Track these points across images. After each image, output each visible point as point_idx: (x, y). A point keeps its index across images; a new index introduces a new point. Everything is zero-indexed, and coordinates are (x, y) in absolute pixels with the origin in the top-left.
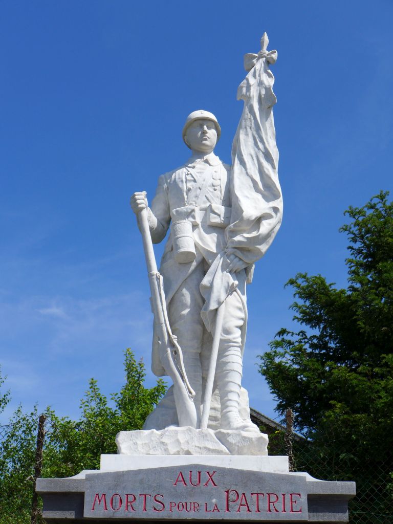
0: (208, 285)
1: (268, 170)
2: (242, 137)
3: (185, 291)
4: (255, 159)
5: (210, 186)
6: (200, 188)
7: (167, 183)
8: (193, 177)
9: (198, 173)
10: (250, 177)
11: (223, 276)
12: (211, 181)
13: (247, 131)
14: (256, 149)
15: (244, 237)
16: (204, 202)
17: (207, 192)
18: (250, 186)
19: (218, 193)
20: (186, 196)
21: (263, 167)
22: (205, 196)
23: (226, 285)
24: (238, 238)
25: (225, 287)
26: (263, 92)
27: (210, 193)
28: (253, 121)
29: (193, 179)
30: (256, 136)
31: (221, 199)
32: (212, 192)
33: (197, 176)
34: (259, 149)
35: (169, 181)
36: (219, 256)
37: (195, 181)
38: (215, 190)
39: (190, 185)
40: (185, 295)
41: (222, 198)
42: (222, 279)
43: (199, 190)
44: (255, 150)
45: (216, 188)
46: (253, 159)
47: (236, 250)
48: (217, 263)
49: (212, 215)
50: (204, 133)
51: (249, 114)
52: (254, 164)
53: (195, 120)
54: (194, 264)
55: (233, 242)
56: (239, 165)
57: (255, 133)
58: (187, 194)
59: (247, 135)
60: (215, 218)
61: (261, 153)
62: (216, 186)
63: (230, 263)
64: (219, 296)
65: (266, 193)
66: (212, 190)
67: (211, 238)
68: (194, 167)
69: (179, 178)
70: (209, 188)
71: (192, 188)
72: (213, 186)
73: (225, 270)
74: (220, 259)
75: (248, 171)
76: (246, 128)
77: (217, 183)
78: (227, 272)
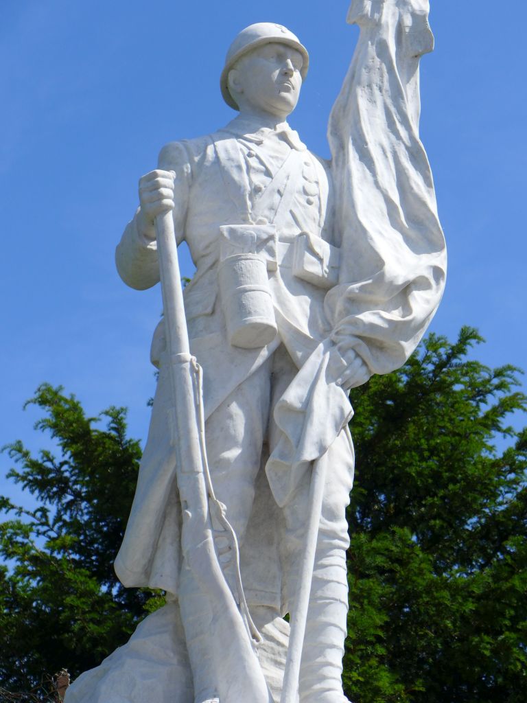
0: (298, 405)
1: (418, 185)
2: (363, 103)
3: (235, 408)
4: (389, 155)
5: (298, 192)
6: (279, 192)
7: (191, 162)
8: (261, 162)
9: (272, 157)
10: (382, 192)
11: (328, 392)
12: (301, 183)
13: (372, 94)
14: (393, 137)
15: (382, 318)
16: (289, 226)
17: (295, 203)
18: (381, 210)
19: (313, 209)
20: (249, 203)
21: (408, 178)
22: (291, 212)
23: (337, 412)
24: (367, 317)
25: (334, 416)
26: (408, 21)
27: (300, 208)
28: (386, 76)
29: (262, 168)
30: (393, 109)
31: (319, 226)
32: (304, 206)
33: (271, 164)
34: (399, 137)
35: (196, 159)
36: (321, 346)
37: (268, 173)
38: (309, 203)
39: (258, 179)
40: (234, 417)
41: (322, 224)
42: (328, 399)
43: (277, 196)
44: (389, 138)
45: (312, 199)
46: (386, 157)
47: (360, 341)
48: (317, 360)
49: (308, 256)
50: (286, 74)
51: (377, 60)
52: (388, 167)
53: (270, 43)
54: (265, 353)
55: (356, 323)
56: (358, 161)
57: (389, 101)
58: (251, 199)
59: (372, 101)
60: (313, 263)
61: (403, 148)
62: (312, 195)
63: (347, 368)
64: (323, 433)
65: (413, 234)
66: (302, 200)
67: (300, 305)
68: (259, 143)
69: (230, 159)
70: (297, 195)
71: (262, 186)
72: (305, 193)
73: (335, 380)
74: (324, 353)
75: (380, 178)
76: (370, 86)
77: (312, 188)
78: (337, 385)
